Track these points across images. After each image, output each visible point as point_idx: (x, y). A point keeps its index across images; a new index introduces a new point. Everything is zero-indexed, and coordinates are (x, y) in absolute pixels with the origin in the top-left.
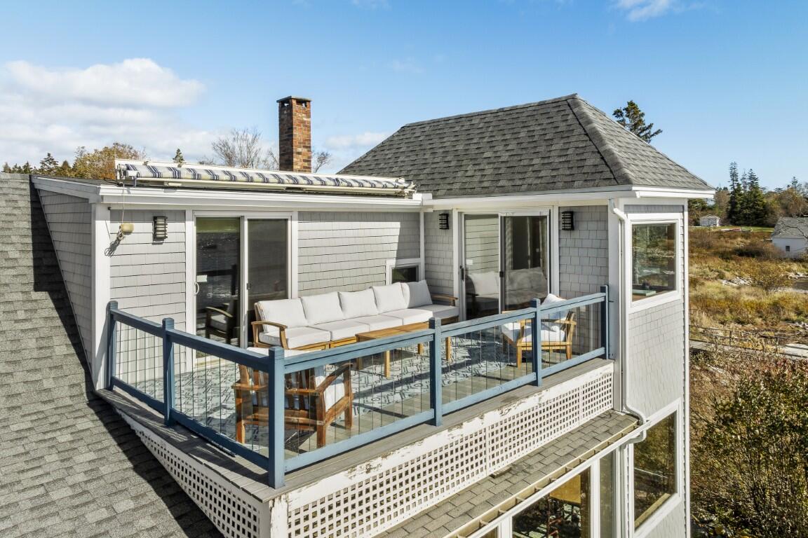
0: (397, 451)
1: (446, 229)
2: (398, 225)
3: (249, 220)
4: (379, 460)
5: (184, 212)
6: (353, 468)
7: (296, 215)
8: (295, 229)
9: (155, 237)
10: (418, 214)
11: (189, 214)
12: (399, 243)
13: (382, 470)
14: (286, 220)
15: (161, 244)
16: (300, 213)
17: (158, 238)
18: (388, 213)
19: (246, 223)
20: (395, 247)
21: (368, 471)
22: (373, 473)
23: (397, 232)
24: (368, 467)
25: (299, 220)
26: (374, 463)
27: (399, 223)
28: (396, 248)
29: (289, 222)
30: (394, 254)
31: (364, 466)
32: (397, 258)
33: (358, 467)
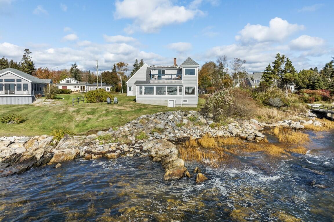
8: (165, 70)
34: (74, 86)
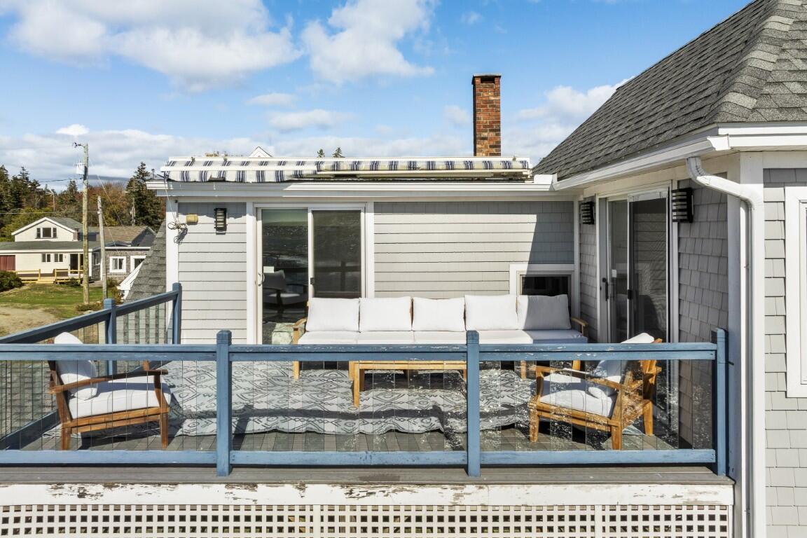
0: (129, 486)
1: (589, 223)
2: (533, 218)
3: (313, 212)
4: (99, 488)
5: (245, 204)
6: (59, 484)
7: (371, 206)
8: (369, 222)
9: (218, 229)
10: (572, 203)
11: (249, 207)
12: (534, 242)
13: (100, 501)
14: (360, 211)
15: (224, 234)
16: (376, 204)
17: (221, 229)
18: (512, 203)
19: (310, 215)
20: (529, 247)
21: (81, 496)
22: (86, 500)
23: (532, 228)
24: (81, 491)
25: (375, 212)
26: (92, 489)
27: (535, 216)
28: (530, 249)
29: (362, 214)
30: (527, 257)
31: (76, 487)
32: (531, 262)
33: (66, 486)
34: (44, 256)
